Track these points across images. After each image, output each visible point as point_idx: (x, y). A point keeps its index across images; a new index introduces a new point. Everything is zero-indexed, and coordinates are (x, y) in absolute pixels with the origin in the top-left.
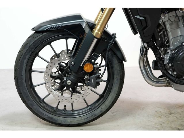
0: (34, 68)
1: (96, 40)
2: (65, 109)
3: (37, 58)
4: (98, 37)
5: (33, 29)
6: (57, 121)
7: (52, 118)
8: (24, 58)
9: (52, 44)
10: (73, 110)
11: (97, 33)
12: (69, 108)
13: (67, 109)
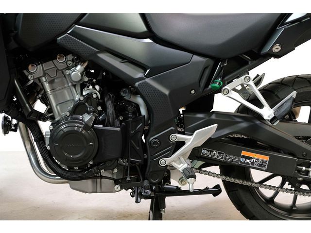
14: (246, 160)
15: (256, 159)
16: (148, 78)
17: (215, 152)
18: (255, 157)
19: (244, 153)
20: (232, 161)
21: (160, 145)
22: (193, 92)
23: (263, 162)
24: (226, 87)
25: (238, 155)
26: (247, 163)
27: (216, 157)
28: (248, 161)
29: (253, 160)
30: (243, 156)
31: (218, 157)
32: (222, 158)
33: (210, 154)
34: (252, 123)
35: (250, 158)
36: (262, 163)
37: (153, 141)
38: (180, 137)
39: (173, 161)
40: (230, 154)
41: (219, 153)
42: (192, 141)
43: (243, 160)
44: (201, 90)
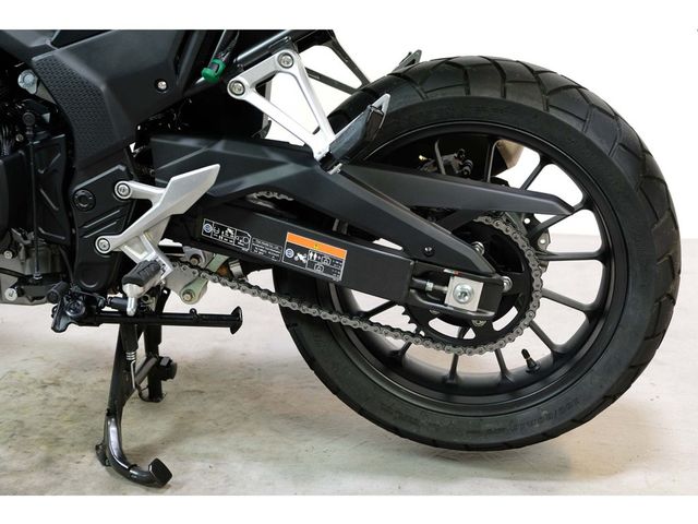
14: (295, 255)
15: (318, 255)
16: (59, 47)
17: (231, 231)
18: (316, 249)
19: (291, 238)
20: (266, 254)
21: (94, 204)
22: (162, 85)
23: (334, 260)
24: (238, 78)
25: (279, 240)
26: (300, 261)
27: (232, 243)
28: (302, 257)
29: (311, 255)
30: (290, 245)
31: (236, 242)
32: (246, 246)
33: (220, 234)
34: (304, 168)
35: (304, 251)
36: (332, 264)
37: (80, 193)
38: (139, 188)
39: (126, 243)
40: (261, 238)
41: (238, 233)
42: (170, 196)
44: (180, 82)
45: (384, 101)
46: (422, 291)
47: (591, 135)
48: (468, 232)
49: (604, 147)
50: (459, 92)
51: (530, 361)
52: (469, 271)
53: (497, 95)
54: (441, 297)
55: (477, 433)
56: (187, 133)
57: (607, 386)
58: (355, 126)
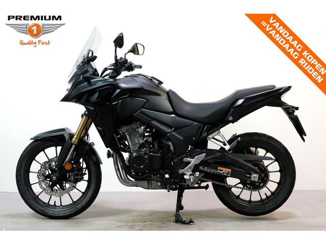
0: (31, 170)
1: (74, 146)
2: (55, 205)
3: (34, 161)
4: (76, 143)
5: (31, 139)
6: (47, 213)
7: (43, 211)
8: (23, 161)
9: (46, 150)
10: (61, 205)
11: (75, 141)
12: (58, 204)
13: (57, 205)
16: (173, 132)
17: (206, 168)
18: (225, 170)
19: (219, 168)
20: (214, 172)
21: (179, 163)
22: (194, 138)
23: (228, 172)
24: (209, 136)
25: (217, 169)
26: (221, 173)
33: (204, 169)
35: (222, 171)
37: (176, 161)
38: (189, 159)
39: (185, 171)
40: (213, 169)
41: (208, 168)
42: (193, 161)
43: (219, 171)
44: (197, 138)
45: (239, 139)
46: (246, 177)
47: (276, 145)
48: (255, 165)
49: (280, 148)
50: (251, 138)
51: (266, 196)
52: (256, 172)
53: (258, 138)
54: (250, 178)
55: (258, 210)
56: (198, 149)
57: (284, 197)
58: (235, 143)
